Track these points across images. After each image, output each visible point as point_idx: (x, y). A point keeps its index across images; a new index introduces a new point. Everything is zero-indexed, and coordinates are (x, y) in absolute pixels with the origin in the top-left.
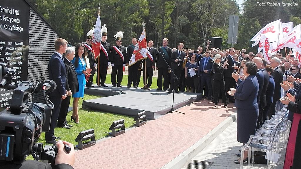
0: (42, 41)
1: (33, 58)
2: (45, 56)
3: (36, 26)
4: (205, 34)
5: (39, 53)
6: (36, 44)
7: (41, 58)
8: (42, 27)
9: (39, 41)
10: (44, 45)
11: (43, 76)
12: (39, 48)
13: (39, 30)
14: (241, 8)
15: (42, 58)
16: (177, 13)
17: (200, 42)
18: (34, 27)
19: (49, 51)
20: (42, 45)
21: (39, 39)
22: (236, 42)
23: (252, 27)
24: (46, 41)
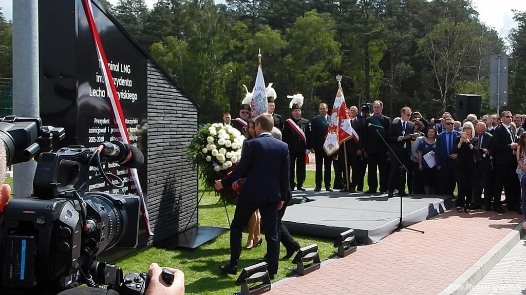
0: (169, 115)
1: (155, 145)
2: (175, 140)
3: (158, 90)
4: (444, 93)
5: (165, 137)
6: (159, 122)
7: (168, 144)
8: (168, 91)
9: (163, 115)
10: (173, 122)
11: (172, 176)
12: (164, 127)
13: (163, 96)
15: (170, 145)
16: (392, 59)
17: (436, 107)
18: (155, 92)
19: (181, 133)
20: (169, 122)
21: (164, 113)
22: (505, 103)
24: (174, 115)
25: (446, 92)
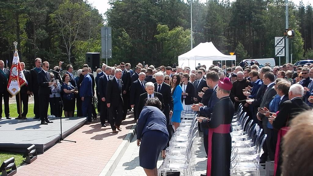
4: (69, 49)
14: (105, 17)
16: (34, 26)
17: (64, 58)
22: (110, 56)
23: (120, 38)
25: (70, 48)
